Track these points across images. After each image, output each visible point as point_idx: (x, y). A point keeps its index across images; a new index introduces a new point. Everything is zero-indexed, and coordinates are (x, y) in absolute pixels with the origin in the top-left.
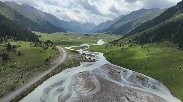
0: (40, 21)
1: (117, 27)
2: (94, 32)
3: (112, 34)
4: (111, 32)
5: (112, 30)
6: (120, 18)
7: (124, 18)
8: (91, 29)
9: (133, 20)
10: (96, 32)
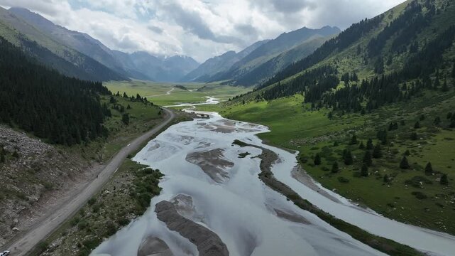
0: (70, 53)
1: (248, 69)
2: (195, 81)
3: (235, 85)
4: (233, 81)
5: (236, 76)
6: (254, 49)
7: (262, 48)
8: (186, 72)
9: (279, 56)
10: (199, 80)
